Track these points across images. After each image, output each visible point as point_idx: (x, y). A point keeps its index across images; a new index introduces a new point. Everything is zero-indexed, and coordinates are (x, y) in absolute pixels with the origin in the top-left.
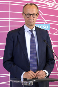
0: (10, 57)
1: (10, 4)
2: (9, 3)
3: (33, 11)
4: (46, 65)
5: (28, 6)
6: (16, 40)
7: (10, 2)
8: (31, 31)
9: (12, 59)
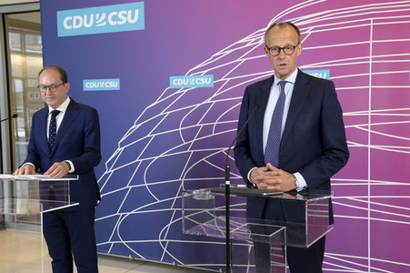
1: (372, 24)
2: (369, 22)
7: (372, 19)
8: (282, 84)
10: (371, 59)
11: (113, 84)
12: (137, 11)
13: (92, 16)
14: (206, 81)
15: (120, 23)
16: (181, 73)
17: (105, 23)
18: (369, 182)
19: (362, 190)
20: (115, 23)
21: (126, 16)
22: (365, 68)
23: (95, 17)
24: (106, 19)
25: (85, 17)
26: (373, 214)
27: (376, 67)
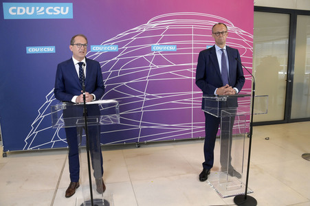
0: (202, 76)
1: (193, 28)
3: (222, 29)
4: (237, 83)
5: (216, 26)
6: (208, 60)
7: (193, 26)
8: (222, 50)
9: (205, 78)
10: (193, 42)
11: (51, 49)
12: (67, 8)
13: (33, 8)
14: (114, 48)
15: (54, 13)
16: (98, 43)
17: (43, 13)
18: (193, 93)
19: (189, 96)
20: (51, 13)
21: (60, 10)
22: (190, 46)
23: (35, 9)
24: (44, 11)
25: (28, 8)
26: (194, 105)
27: (195, 45)
